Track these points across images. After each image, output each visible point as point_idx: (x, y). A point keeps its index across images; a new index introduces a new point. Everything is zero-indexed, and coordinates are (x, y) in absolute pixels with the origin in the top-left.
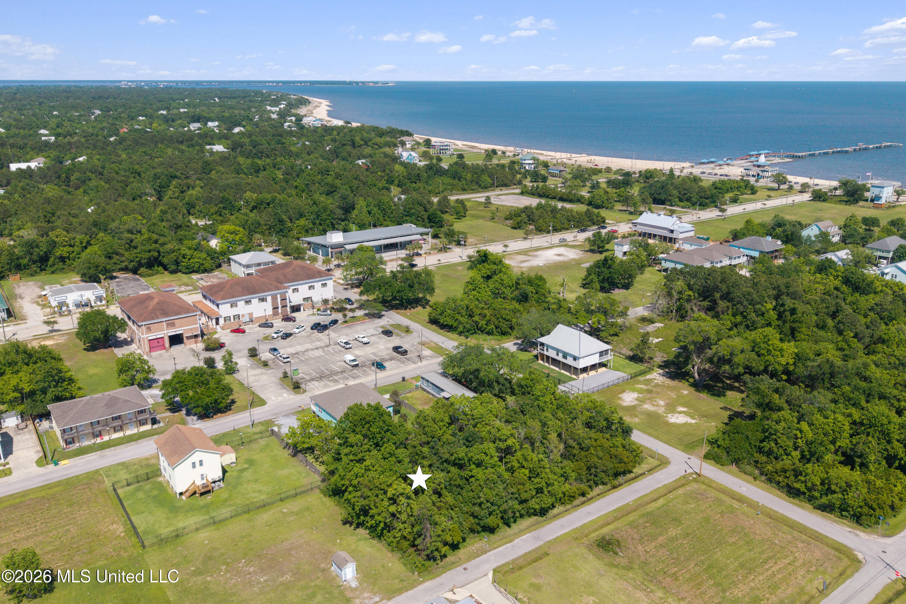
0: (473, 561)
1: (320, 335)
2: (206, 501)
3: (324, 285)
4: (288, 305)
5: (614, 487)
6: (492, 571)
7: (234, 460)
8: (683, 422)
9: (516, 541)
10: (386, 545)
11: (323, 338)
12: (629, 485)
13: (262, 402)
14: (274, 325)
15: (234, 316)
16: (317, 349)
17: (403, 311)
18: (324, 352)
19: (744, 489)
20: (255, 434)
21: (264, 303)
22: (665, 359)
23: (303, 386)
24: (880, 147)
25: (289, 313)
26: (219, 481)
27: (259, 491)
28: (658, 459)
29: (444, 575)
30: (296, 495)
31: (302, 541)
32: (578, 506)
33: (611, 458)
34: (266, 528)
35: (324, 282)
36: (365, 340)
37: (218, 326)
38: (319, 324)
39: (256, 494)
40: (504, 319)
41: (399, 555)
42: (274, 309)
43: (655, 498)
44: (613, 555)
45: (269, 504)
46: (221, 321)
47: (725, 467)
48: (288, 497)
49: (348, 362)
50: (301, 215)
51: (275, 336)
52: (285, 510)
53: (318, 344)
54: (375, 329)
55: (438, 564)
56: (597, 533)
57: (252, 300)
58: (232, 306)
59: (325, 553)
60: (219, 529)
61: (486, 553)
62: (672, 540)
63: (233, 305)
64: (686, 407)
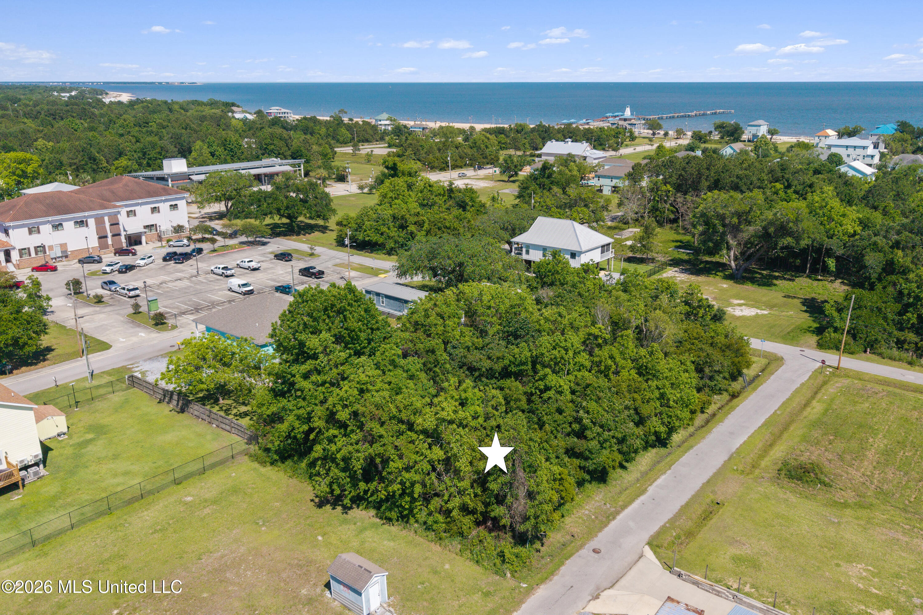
0: (600, 535)
1: (179, 266)
2: (9, 506)
3: (174, 207)
4: (123, 233)
5: (734, 396)
6: (647, 547)
7: (65, 430)
8: (753, 314)
9: (651, 490)
10: (421, 530)
11: (184, 268)
12: (755, 389)
13: (104, 346)
14: (103, 260)
15: (36, 248)
16: (180, 280)
17: (295, 237)
18: (191, 282)
19: (913, 378)
20: (98, 387)
21: (84, 229)
22: (669, 258)
23: (171, 322)
24: (715, 113)
25: (124, 245)
26: (37, 464)
27: (126, 473)
28: (765, 357)
29: (563, 568)
30: (203, 471)
31: (242, 549)
32: (703, 427)
33: (723, 351)
34: (156, 535)
35: (173, 203)
36: (253, 265)
37: (9, 265)
38: (175, 253)
39: (120, 479)
40: (449, 228)
41: (456, 543)
42: (100, 238)
43: (803, 402)
44: (824, 488)
45: (151, 493)
46: (15, 256)
47: (857, 356)
48: (188, 476)
49: (237, 289)
51: (108, 269)
52: (189, 499)
53: (179, 275)
54: (263, 255)
55: (538, 551)
56: (767, 459)
57: (64, 224)
58: (30, 232)
59: (300, 566)
60: (46, 554)
61: (614, 518)
62: (888, 453)
63: (33, 230)
64: (741, 299)
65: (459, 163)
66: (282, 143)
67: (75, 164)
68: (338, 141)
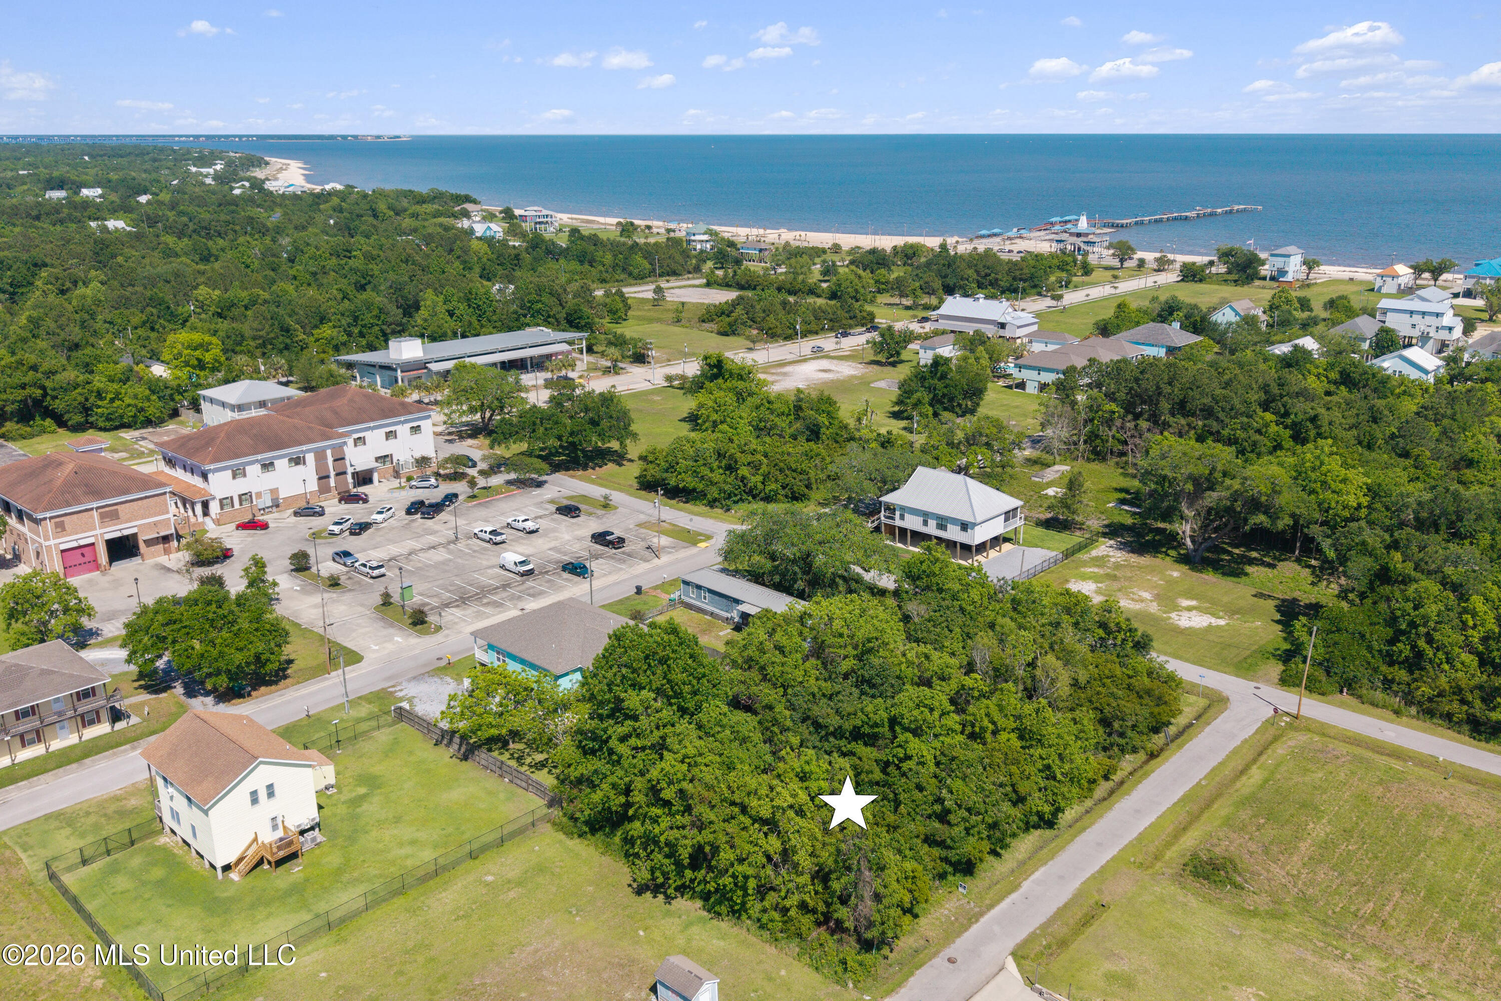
0: (959, 941)
1: (429, 523)
2: (292, 879)
3: (416, 430)
4: (350, 470)
5: (1152, 756)
6: (1010, 958)
7: (332, 781)
8: (1205, 624)
9: (1026, 885)
10: (754, 928)
11: (436, 527)
12: (1180, 747)
13: (354, 658)
14: (327, 510)
15: (240, 496)
16: (433, 548)
17: (580, 473)
18: (450, 552)
19: (1392, 734)
20: (359, 721)
21: (301, 467)
22: (1105, 522)
23: (432, 618)
24: (1231, 212)
25: (351, 486)
26: (312, 828)
27: (413, 842)
28: (1205, 696)
29: (912, 979)
30: (502, 841)
31: (557, 943)
32: (1105, 799)
33: (1141, 697)
34: (460, 923)
35: (415, 424)
36: (530, 525)
37: (207, 519)
38: (422, 503)
39: (407, 850)
40: (794, 471)
41: (794, 947)
42: (320, 479)
43: (1240, 768)
44: (1234, 891)
45: (445, 868)
46: (214, 507)
47: (1329, 698)
48: (485, 848)
49: (511, 567)
50: (323, 320)
51: (337, 529)
52: (490, 878)
53: (432, 539)
54: (539, 505)
55: (886, 958)
56: (1175, 848)
57: (276, 462)
58: (234, 477)
59: (621, 966)
60: (345, 941)
61: (977, 921)
62: (1326, 845)
63: (238, 473)
64: (1192, 599)
65: (814, 327)
66: (552, 301)
67: (261, 337)
68: (630, 274)
